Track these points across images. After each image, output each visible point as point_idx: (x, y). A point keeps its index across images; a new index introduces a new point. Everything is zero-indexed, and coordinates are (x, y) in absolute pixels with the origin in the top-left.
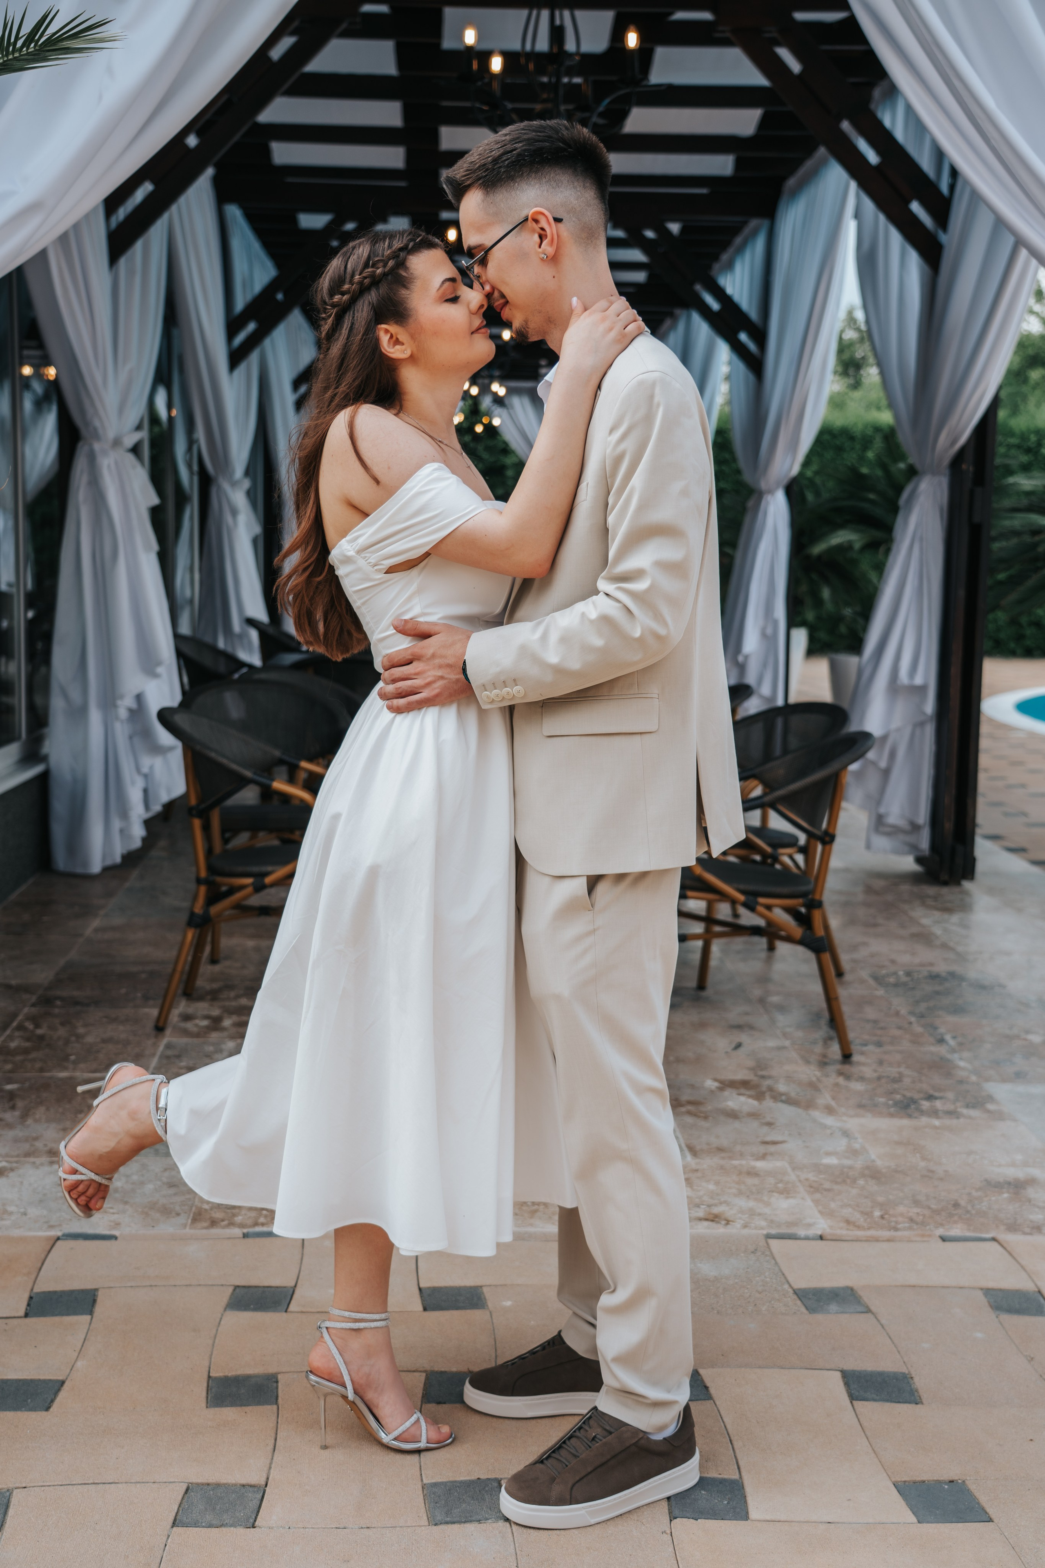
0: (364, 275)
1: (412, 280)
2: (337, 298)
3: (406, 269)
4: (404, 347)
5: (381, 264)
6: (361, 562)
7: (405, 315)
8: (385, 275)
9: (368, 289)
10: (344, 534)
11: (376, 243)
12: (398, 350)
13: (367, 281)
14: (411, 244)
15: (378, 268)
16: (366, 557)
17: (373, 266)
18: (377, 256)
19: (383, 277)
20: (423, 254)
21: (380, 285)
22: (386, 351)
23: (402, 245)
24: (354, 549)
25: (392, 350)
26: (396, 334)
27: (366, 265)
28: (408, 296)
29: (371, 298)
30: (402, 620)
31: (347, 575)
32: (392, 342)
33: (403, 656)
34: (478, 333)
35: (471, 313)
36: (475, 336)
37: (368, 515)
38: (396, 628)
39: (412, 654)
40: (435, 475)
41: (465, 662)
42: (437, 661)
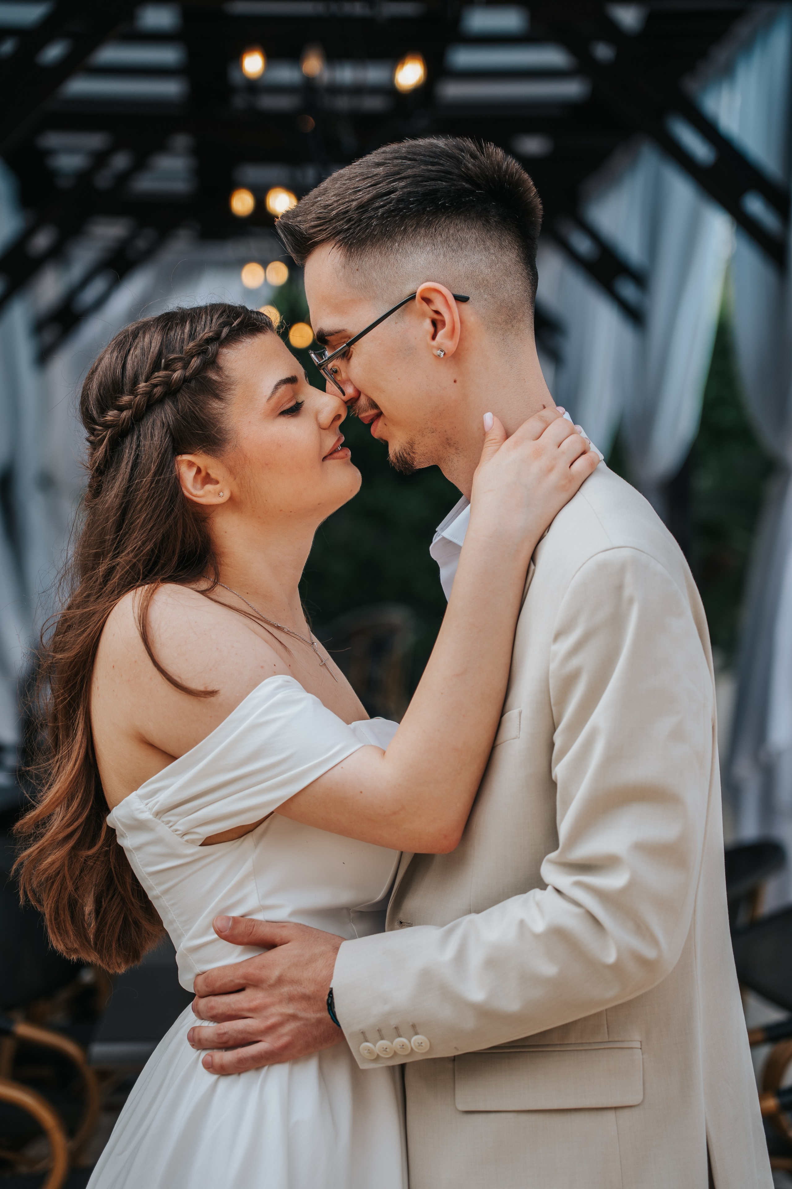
0: (154, 381)
1: (229, 386)
2: (111, 415)
3: (219, 369)
4: (218, 486)
5: (180, 364)
6: (162, 830)
7: (219, 440)
8: (185, 380)
9: (161, 401)
10: (134, 784)
11: (170, 329)
12: (210, 492)
13: (158, 390)
14: (225, 331)
15: (175, 371)
16: (170, 822)
17: (167, 367)
18: (173, 352)
19: (183, 384)
20: (244, 344)
21: (179, 396)
22: (191, 494)
23: (211, 334)
24: (150, 809)
25: (200, 493)
26: (206, 468)
27: (156, 366)
28: (223, 411)
29: (166, 417)
30: (229, 918)
31: (138, 848)
32: (199, 481)
33: (229, 979)
34: (334, 459)
35: (321, 428)
36: (329, 463)
37: (173, 758)
38: (219, 932)
39: (245, 977)
40: (279, 696)
41: (331, 993)
42: (285, 990)
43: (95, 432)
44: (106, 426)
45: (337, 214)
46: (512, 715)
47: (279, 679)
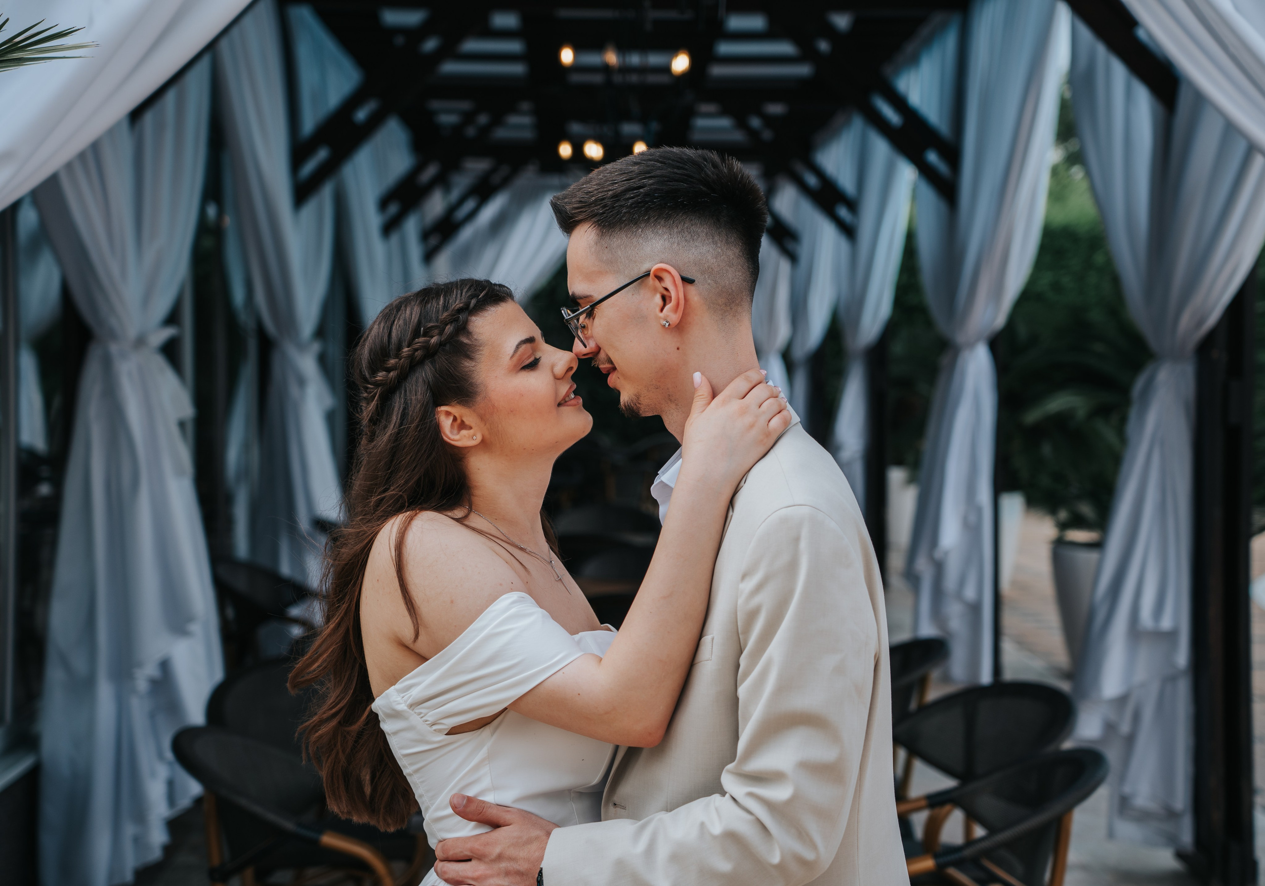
0: (416, 346)
1: (478, 348)
2: (381, 376)
3: (469, 334)
4: (472, 431)
5: (436, 331)
6: (415, 720)
7: (471, 393)
8: (441, 344)
9: (421, 362)
10: (393, 680)
11: (427, 302)
12: (465, 436)
13: (419, 354)
14: (473, 302)
15: (432, 337)
16: (421, 713)
17: (425, 334)
18: (430, 321)
19: (439, 347)
20: (490, 312)
21: (436, 357)
22: (449, 439)
23: (461, 305)
24: (405, 702)
25: (457, 437)
26: (461, 417)
27: (416, 334)
28: (474, 369)
29: (426, 375)
30: (464, 797)
31: (395, 733)
32: (456, 427)
33: (460, 850)
34: (568, 406)
35: (556, 378)
36: (563, 408)
37: (425, 659)
38: (454, 808)
39: (471, 851)
40: (513, 611)
41: (541, 872)
42: (503, 865)
43: (368, 390)
44: (377, 384)
45: (596, 200)
46: (707, 640)
47: (514, 596)
